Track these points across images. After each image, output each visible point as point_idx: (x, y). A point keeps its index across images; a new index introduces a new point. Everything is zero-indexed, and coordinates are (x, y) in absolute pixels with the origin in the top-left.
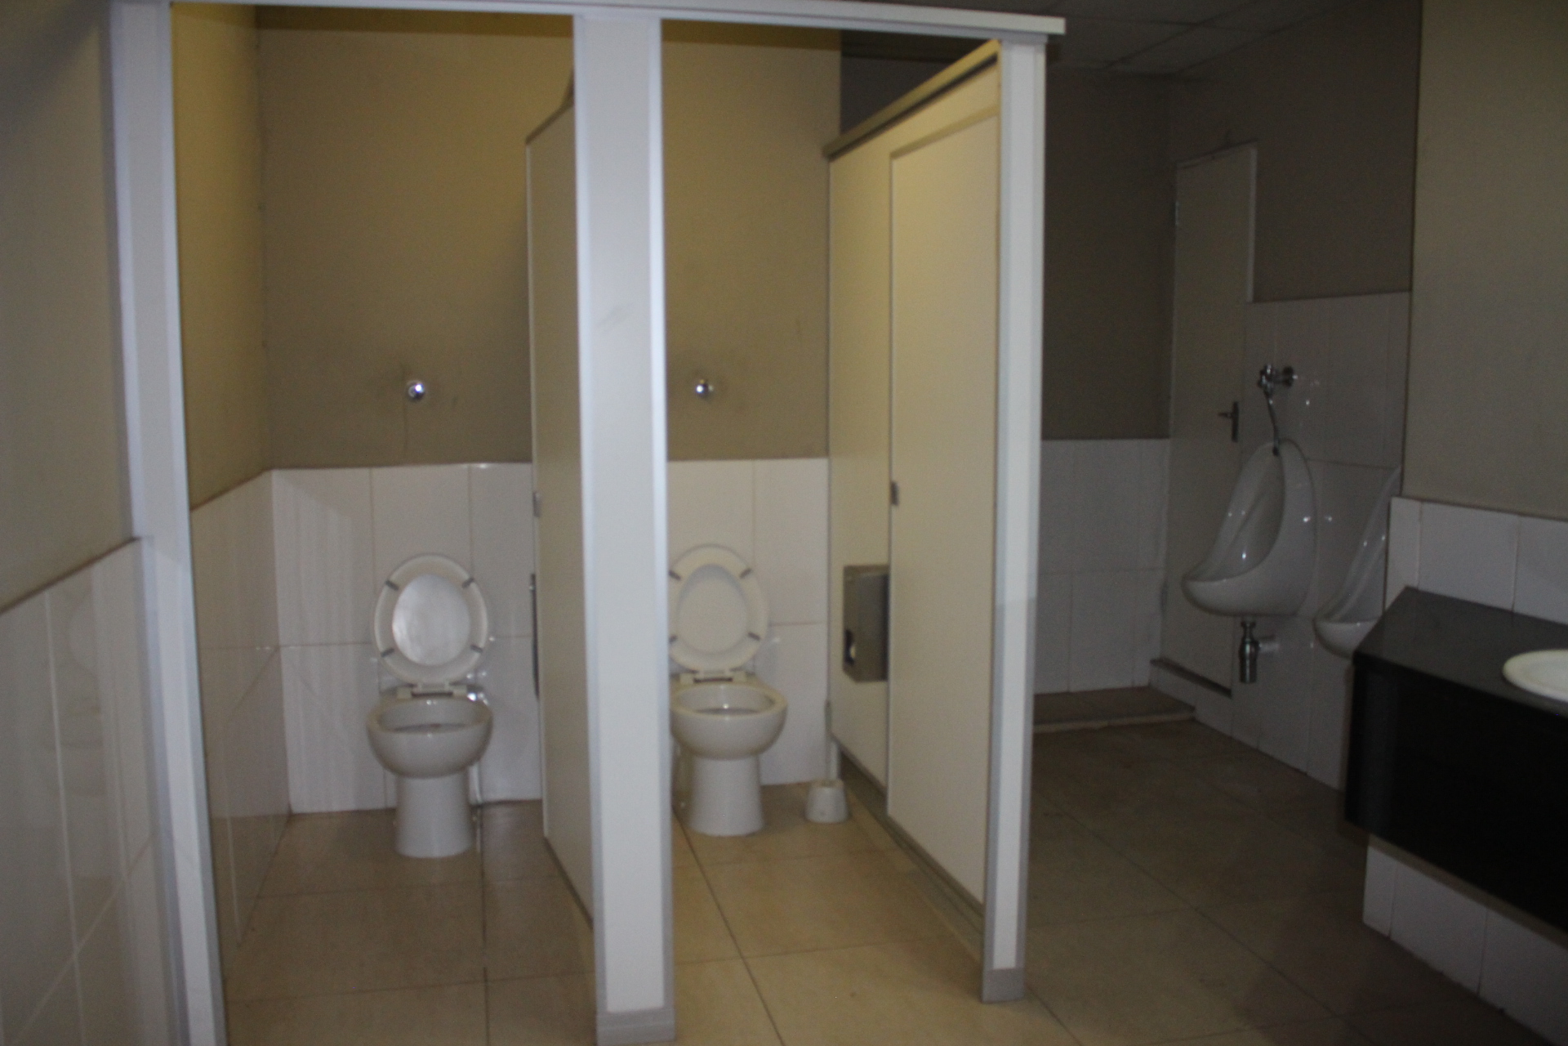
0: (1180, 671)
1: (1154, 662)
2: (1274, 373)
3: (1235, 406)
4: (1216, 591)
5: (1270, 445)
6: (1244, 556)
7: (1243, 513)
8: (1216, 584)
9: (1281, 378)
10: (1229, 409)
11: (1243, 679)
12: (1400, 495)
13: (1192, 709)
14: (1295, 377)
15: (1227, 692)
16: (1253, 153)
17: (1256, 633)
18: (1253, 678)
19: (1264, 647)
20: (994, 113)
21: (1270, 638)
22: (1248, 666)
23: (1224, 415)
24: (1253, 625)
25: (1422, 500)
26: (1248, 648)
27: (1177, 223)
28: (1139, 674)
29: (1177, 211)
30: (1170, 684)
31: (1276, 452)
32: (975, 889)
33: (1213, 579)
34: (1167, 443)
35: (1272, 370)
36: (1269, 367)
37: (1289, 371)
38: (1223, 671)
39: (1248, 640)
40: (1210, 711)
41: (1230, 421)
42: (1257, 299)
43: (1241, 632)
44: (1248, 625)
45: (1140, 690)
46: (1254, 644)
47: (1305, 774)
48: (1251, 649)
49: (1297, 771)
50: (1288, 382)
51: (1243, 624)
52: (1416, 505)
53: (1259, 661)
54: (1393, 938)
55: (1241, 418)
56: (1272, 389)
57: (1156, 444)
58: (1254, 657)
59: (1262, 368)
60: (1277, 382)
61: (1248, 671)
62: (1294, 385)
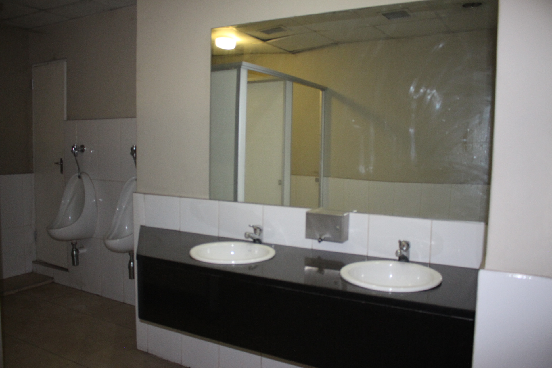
0: (46, 264)
1: (34, 262)
2: (77, 147)
3: (61, 161)
4: (60, 232)
5: (77, 174)
6: (70, 218)
7: (68, 201)
8: (60, 230)
9: (80, 149)
10: (59, 161)
11: (74, 264)
12: (136, 192)
13: (53, 278)
14: (85, 149)
15: (66, 270)
16: (65, 65)
17: (77, 246)
18: (78, 264)
19: (81, 251)
21: (82, 247)
22: (75, 260)
23: (57, 163)
24: (76, 243)
25: (145, 194)
26: (75, 252)
27: (33, 88)
28: (29, 267)
29: (33, 84)
30: (41, 270)
31: (80, 177)
33: (59, 227)
34: (33, 175)
35: (76, 146)
36: (75, 145)
37: (83, 147)
38: (64, 261)
39: (74, 249)
40: (60, 278)
41: (59, 166)
42: (69, 119)
43: (72, 246)
44: (74, 244)
45: (29, 274)
46: (77, 251)
47: (101, 296)
48: (76, 252)
49: (98, 295)
50: (83, 151)
51: (72, 244)
52: (142, 195)
53: (79, 257)
54: (149, 352)
55: (64, 164)
56: (77, 153)
57: (29, 175)
58: (77, 256)
59: (72, 145)
60: (78, 151)
61: (75, 261)
62: (85, 152)
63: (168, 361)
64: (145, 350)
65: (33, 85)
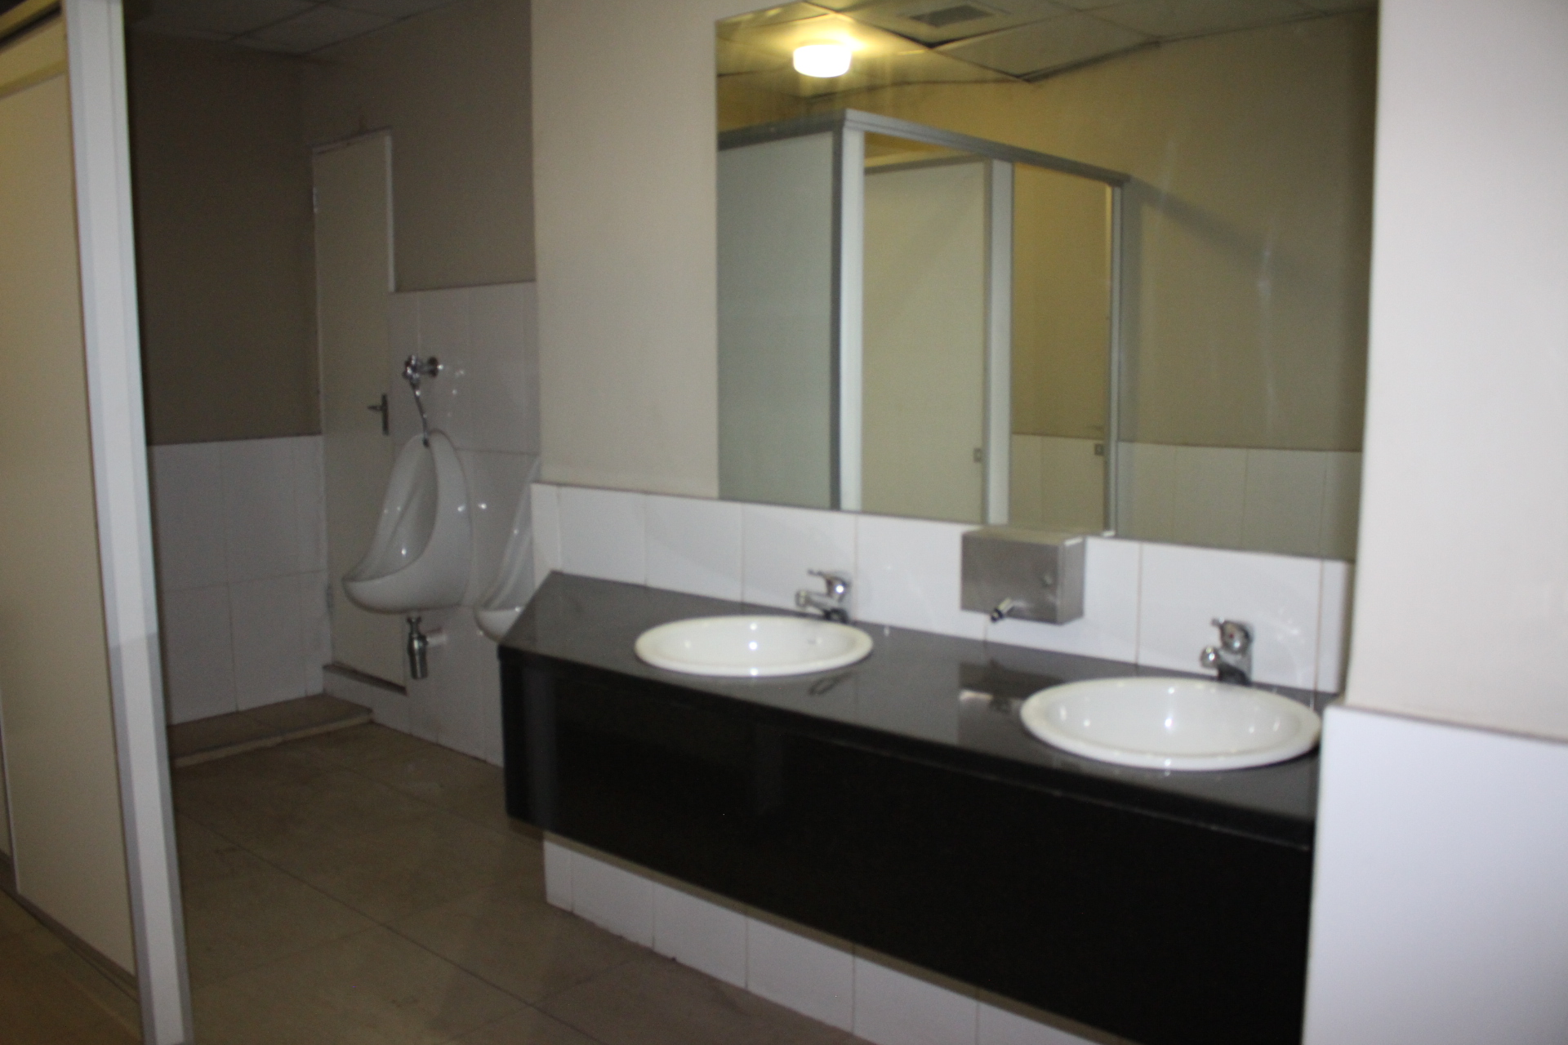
0: (354, 673)
1: (326, 668)
2: (419, 363)
3: (384, 398)
4: (379, 589)
5: (421, 436)
6: (404, 552)
7: (399, 509)
8: (378, 582)
9: (426, 368)
10: (378, 402)
11: (414, 675)
12: (538, 481)
13: (369, 711)
14: (440, 367)
15: (401, 689)
16: (388, 142)
17: (423, 628)
18: (425, 674)
19: (432, 641)
20: (60, 71)
21: (437, 630)
22: (418, 662)
23: (373, 408)
24: (419, 620)
25: (559, 484)
26: (416, 644)
27: (316, 210)
28: (313, 682)
29: (315, 199)
30: (345, 688)
31: (426, 443)
32: (129, 967)
33: (372, 578)
34: (319, 439)
35: (417, 360)
36: (414, 358)
37: (433, 362)
38: (397, 671)
39: (415, 635)
40: (388, 711)
41: (379, 416)
42: (399, 289)
43: (407, 628)
44: (413, 620)
45: (311, 699)
46: (422, 638)
47: (485, 762)
48: (419, 644)
49: (476, 759)
50: (434, 372)
51: (409, 620)
52: (553, 489)
53: (429, 657)
54: (577, 912)
55: (390, 411)
56: (418, 380)
57: (306, 441)
58: (423, 652)
59: (406, 359)
60: (422, 373)
61: (418, 667)
62: (439, 377)
63: (620, 938)
64: (569, 908)
65: (315, 202)
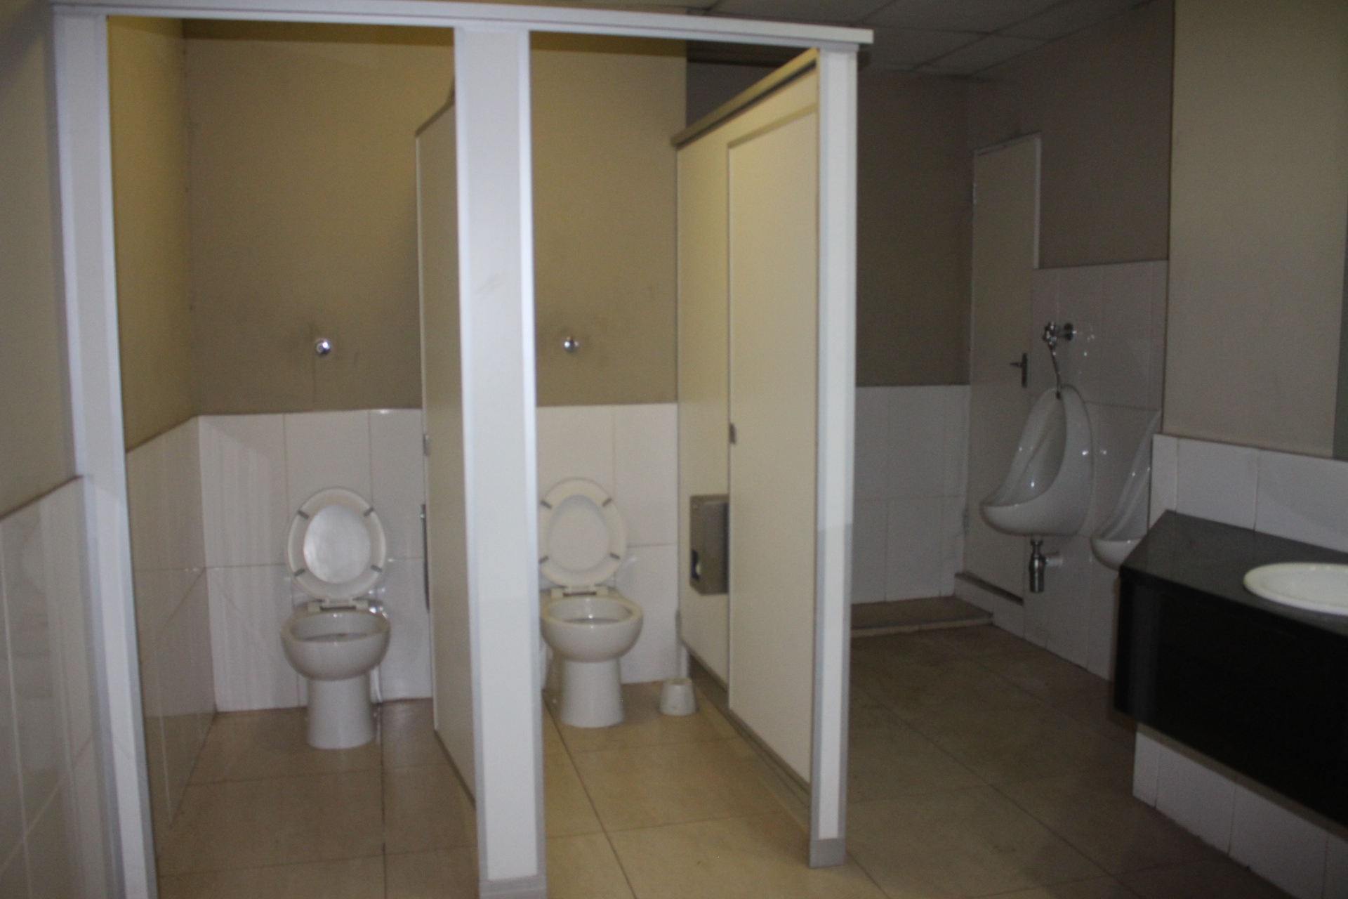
0: (980, 583)
1: (958, 575)
2: (1057, 328)
3: (1025, 357)
4: (1010, 514)
5: (1054, 390)
6: (1033, 485)
7: (1032, 448)
8: (1010, 508)
9: (1063, 333)
10: (1020, 360)
11: (1032, 588)
12: (1160, 431)
13: (990, 615)
14: (1074, 332)
15: (1019, 600)
16: (1038, 144)
17: (1044, 550)
18: (1041, 590)
19: (1050, 562)
20: (813, 109)
21: (1055, 554)
22: (1036, 579)
23: (1015, 364)
24: (1041, 543)
25: (1179, 437)
26: (1036, 563)
27: (975, 201)
28: (946, 586)
29: (974, 190)
30: (972, 594)
31: (1059, 396)
32: (802, 770)
33: (1007, 504)
34: (968, 388)
35: (1055, 326)
36: (1053, 323)
37: (1069, 327)
38: (1017, 584)
39: (1036, 556)
40: (1006, 617)
41: (1020, 371)
42: (1043, 265)
43: (1030, 549)
44: (1037, 543)
45: (946, 599)
46: (1042, 559)
47: (1085, 670)
48: (1039, 563)
49: (1079, 667)
50: (1069, 337)
51: (1032, 543)
52: (1173, 441)
53: (1046, 574)
54: (1159, 808)
55: (1029, 365)
56: (1055, 343)
57: (958, 389)
58: (1041, 570)
59: (1046, 324)
60: (1058, 337)
61: (1037, 582)
62: (1074, 339)
63: (1198, 839)
64: (1151, 803)
65: (974, 195)
